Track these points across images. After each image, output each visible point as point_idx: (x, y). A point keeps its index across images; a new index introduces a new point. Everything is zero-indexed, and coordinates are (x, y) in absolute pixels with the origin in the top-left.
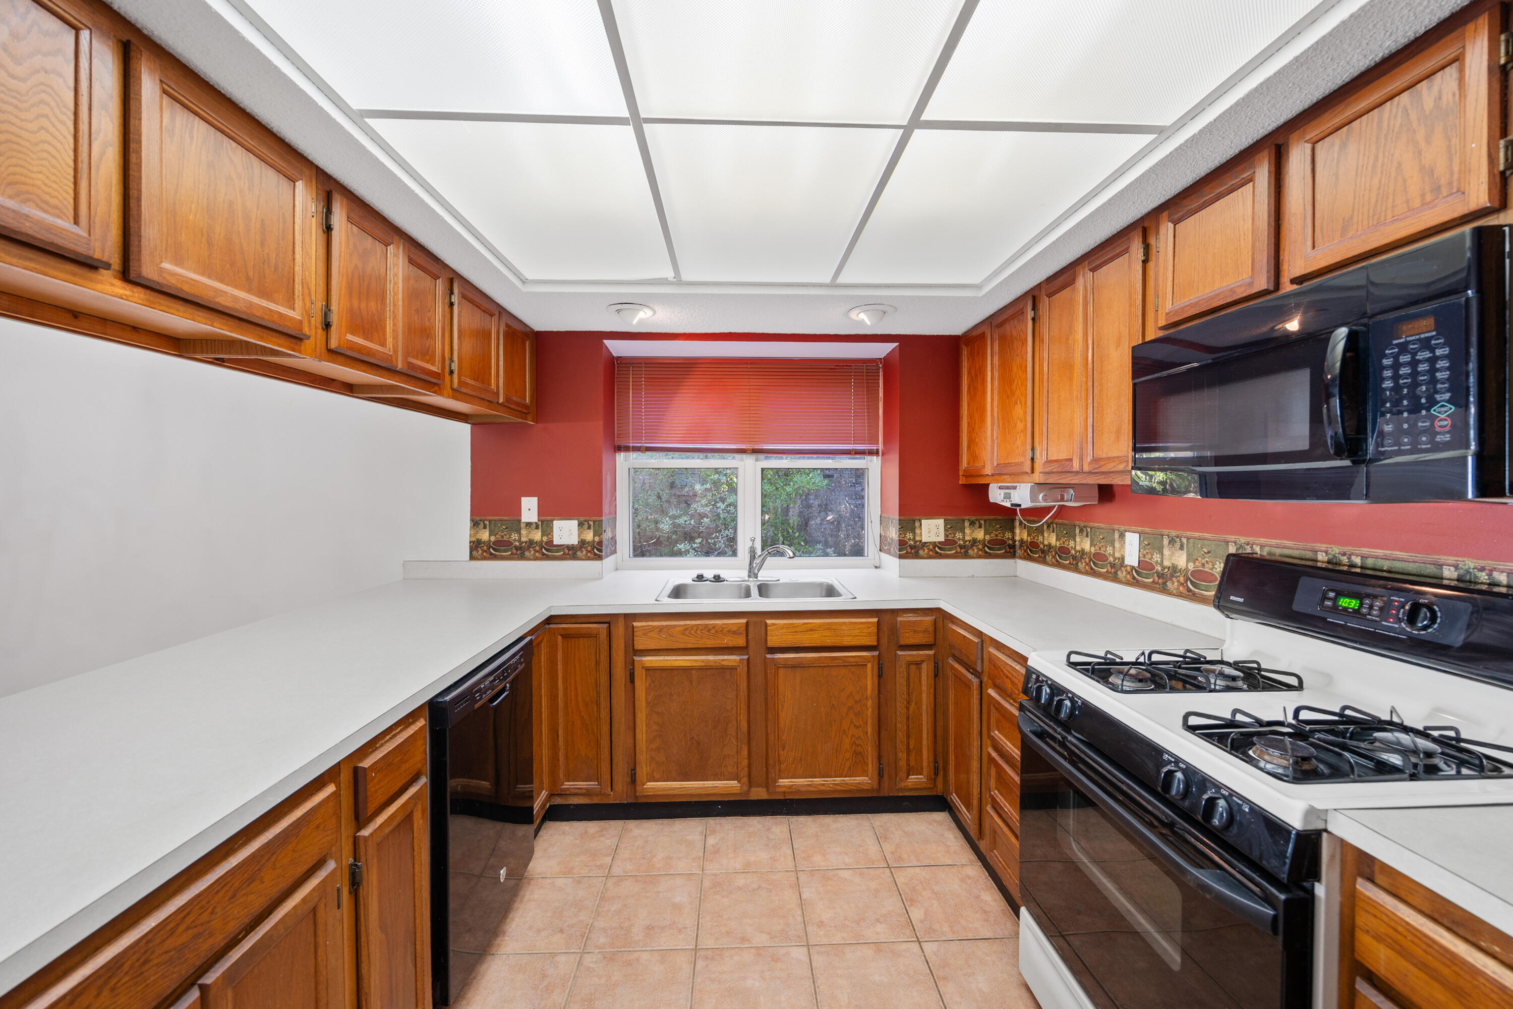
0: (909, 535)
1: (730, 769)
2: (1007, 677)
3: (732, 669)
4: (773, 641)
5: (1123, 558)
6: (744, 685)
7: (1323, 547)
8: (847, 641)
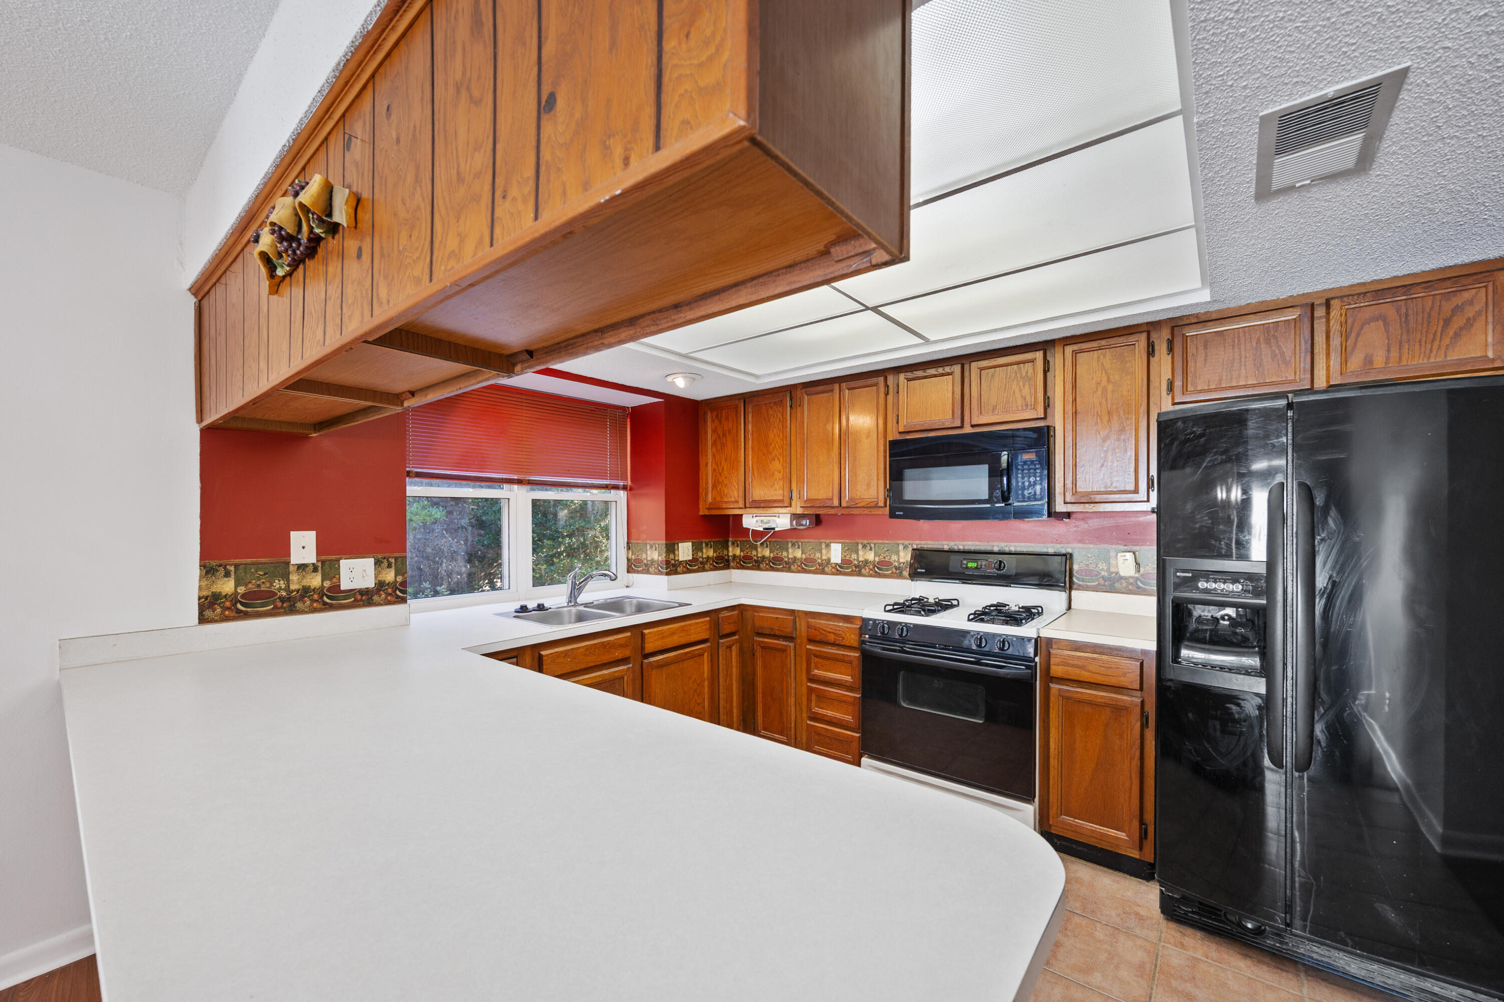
0: (672, 556)
2: (830, 632)
3: (622, 677)
4: (650, 647)
5: (829, 560)
6: (629, 689)
7: (947, 542)
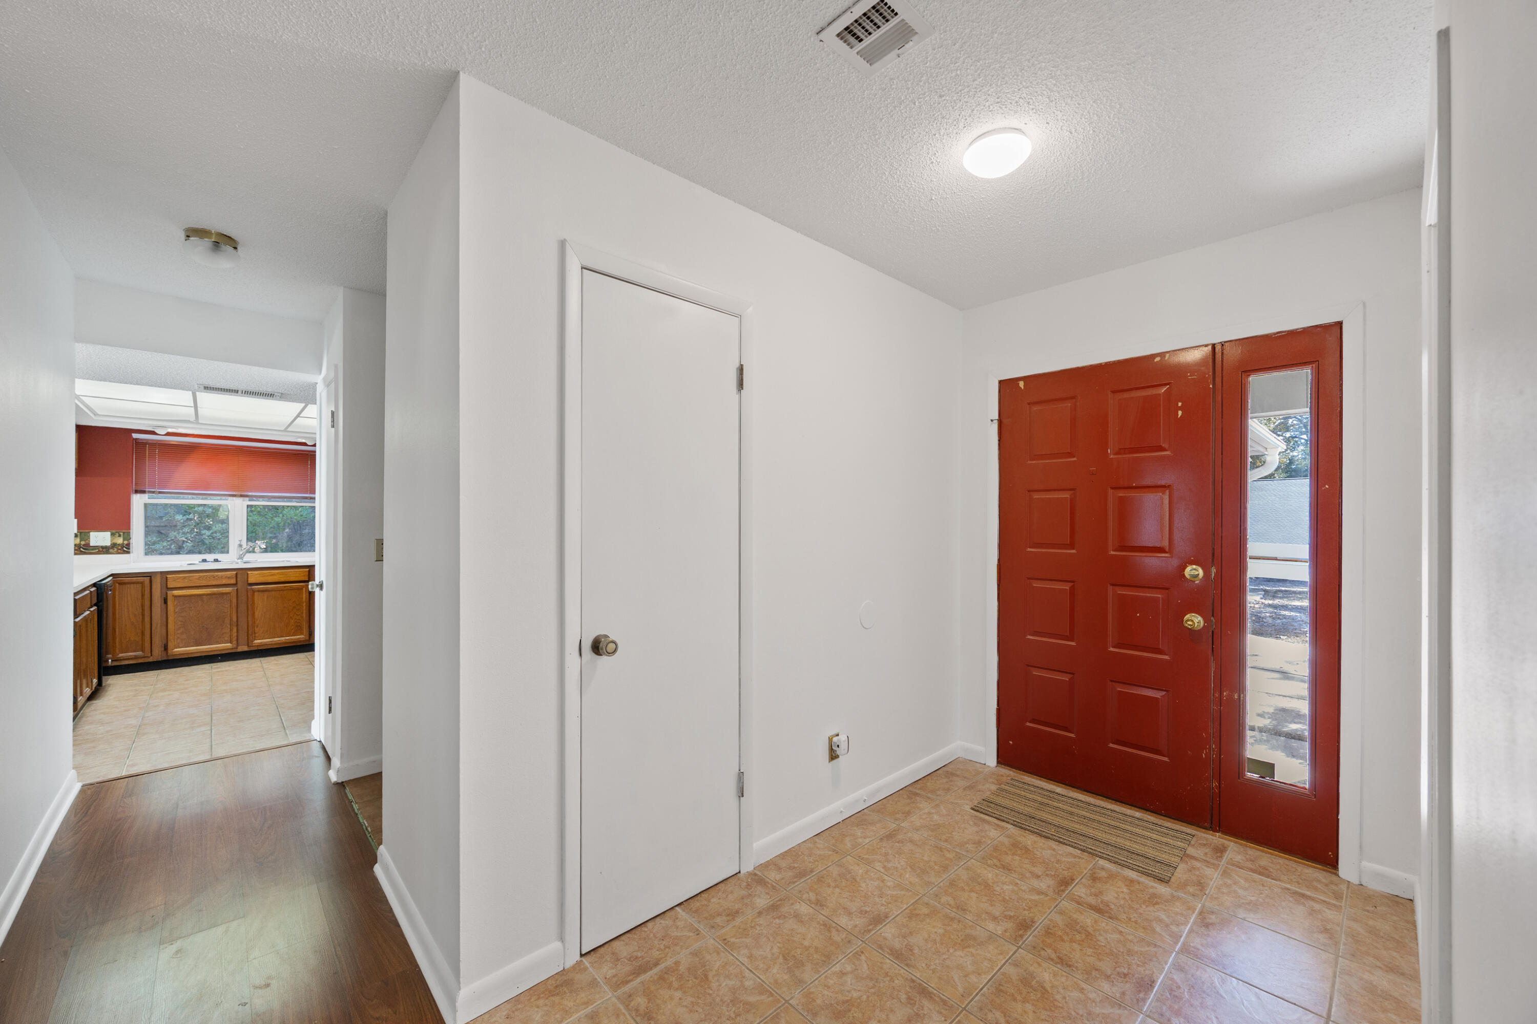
1: (226, 639)
3: (229, 593)
4: (251, 580)
6: (234, 600)
8: (292, 579)
